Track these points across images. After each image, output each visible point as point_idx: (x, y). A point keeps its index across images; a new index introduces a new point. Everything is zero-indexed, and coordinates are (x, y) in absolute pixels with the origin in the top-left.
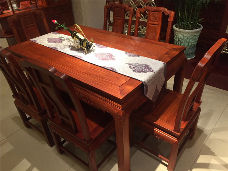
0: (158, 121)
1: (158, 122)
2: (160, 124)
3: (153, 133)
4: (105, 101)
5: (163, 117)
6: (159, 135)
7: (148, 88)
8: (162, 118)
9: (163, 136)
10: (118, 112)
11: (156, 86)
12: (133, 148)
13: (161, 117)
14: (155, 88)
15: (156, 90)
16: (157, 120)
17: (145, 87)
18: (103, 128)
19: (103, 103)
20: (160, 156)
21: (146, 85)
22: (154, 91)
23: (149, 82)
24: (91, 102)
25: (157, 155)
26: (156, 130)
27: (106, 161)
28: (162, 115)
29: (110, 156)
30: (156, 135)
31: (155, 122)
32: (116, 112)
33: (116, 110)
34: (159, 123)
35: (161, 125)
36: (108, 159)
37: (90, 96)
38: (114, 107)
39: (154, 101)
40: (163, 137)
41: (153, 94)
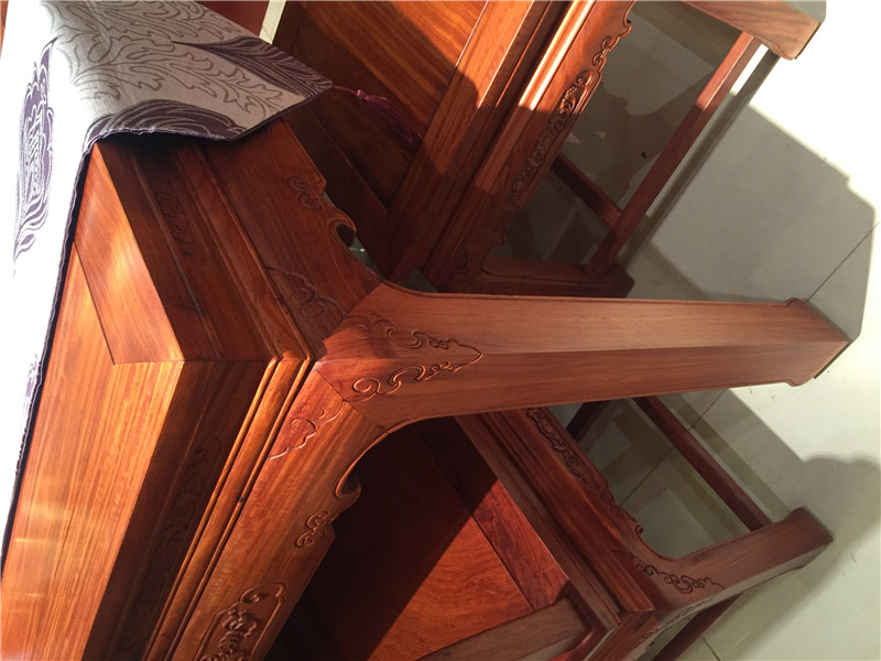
0: (471, 73)
1: (482, 68)
2: (496, 59)
3: (555, 121)
4: (240, 497)
5: (449, 37)
6: (574, 81)
7: (177, 104)
8: (457, 46)
9: (580, 43)
10: (337, 397)
11: (181, 49)
12: (638, 270)
13: (445, 51)
14: (205, 54)
15: (231, 53)
16: (462, 76)
17: (148, 124)
18: (495, 489)
19: (261, 515)
20: (707, 99)
21: (129, 115)
22: (229, 67)
23: (113, 86)
24: (263, 596)
25: (697, 116)
26: (534, 96)
27: (703, 443)
28: (434, 40)
29: (679, 417)
30: (569, 101)
31: (475, 95)
32: (341, 413)
33: (320, 406)
34: (487, 63)
35: (502, 49)
36: (693, 433)
37: (214, 609)
38: (296, 423)
39: (320, 84)
40: (588, 47)
41: (254, 79)
